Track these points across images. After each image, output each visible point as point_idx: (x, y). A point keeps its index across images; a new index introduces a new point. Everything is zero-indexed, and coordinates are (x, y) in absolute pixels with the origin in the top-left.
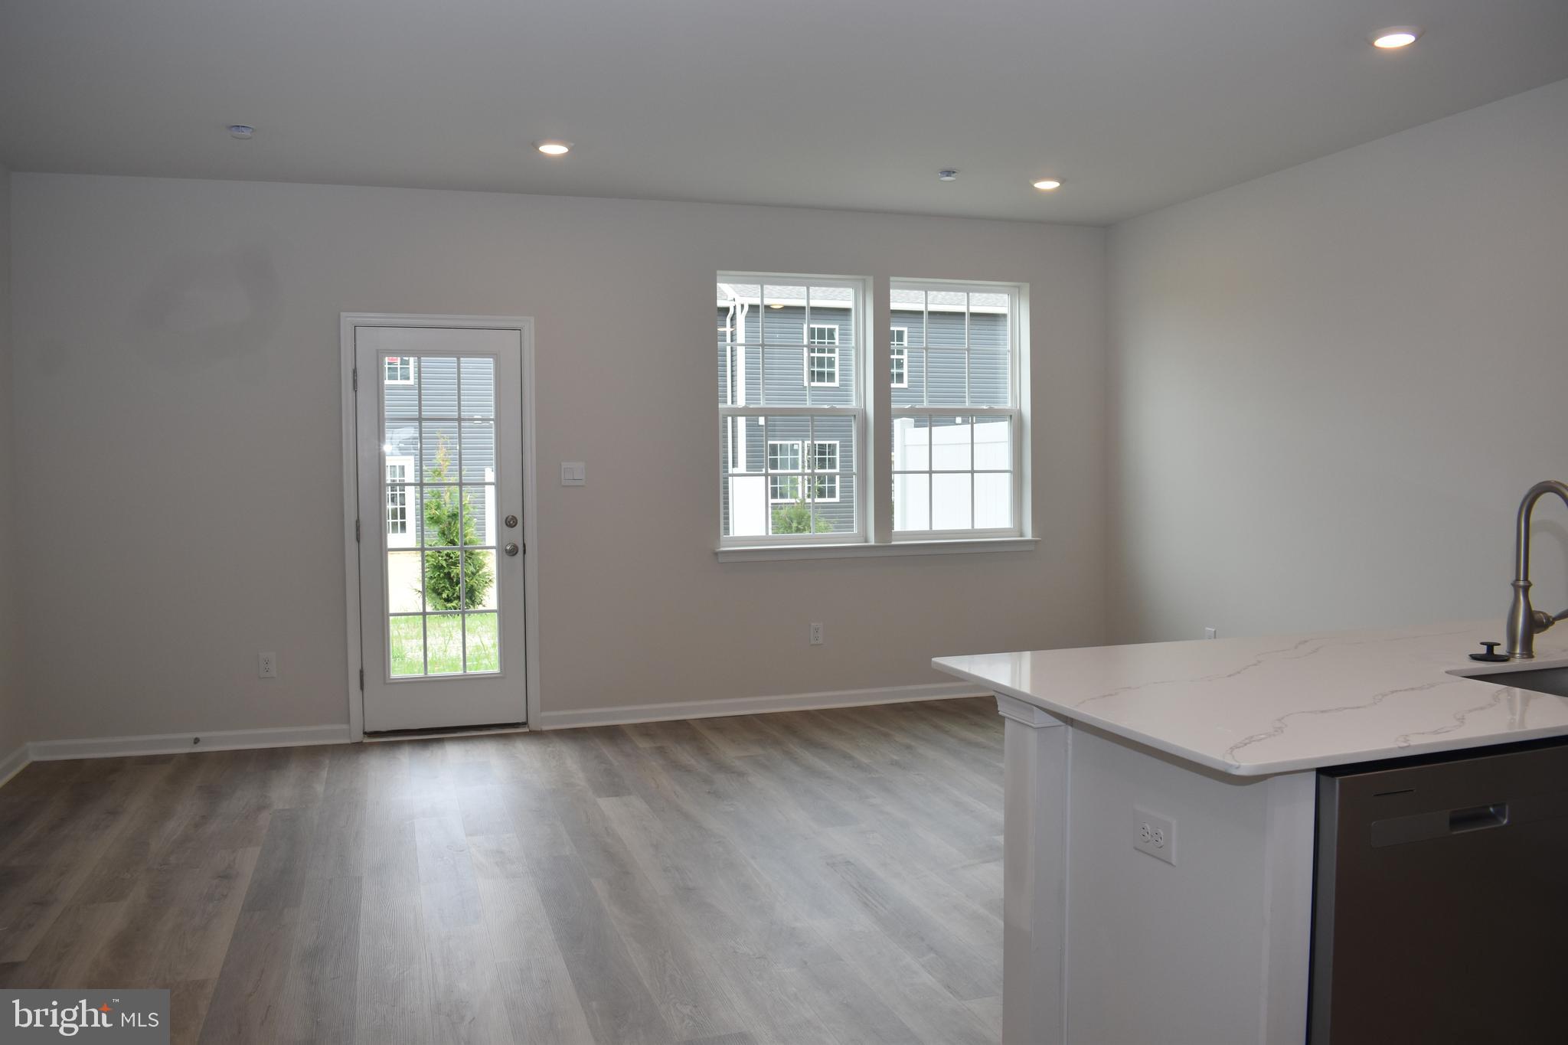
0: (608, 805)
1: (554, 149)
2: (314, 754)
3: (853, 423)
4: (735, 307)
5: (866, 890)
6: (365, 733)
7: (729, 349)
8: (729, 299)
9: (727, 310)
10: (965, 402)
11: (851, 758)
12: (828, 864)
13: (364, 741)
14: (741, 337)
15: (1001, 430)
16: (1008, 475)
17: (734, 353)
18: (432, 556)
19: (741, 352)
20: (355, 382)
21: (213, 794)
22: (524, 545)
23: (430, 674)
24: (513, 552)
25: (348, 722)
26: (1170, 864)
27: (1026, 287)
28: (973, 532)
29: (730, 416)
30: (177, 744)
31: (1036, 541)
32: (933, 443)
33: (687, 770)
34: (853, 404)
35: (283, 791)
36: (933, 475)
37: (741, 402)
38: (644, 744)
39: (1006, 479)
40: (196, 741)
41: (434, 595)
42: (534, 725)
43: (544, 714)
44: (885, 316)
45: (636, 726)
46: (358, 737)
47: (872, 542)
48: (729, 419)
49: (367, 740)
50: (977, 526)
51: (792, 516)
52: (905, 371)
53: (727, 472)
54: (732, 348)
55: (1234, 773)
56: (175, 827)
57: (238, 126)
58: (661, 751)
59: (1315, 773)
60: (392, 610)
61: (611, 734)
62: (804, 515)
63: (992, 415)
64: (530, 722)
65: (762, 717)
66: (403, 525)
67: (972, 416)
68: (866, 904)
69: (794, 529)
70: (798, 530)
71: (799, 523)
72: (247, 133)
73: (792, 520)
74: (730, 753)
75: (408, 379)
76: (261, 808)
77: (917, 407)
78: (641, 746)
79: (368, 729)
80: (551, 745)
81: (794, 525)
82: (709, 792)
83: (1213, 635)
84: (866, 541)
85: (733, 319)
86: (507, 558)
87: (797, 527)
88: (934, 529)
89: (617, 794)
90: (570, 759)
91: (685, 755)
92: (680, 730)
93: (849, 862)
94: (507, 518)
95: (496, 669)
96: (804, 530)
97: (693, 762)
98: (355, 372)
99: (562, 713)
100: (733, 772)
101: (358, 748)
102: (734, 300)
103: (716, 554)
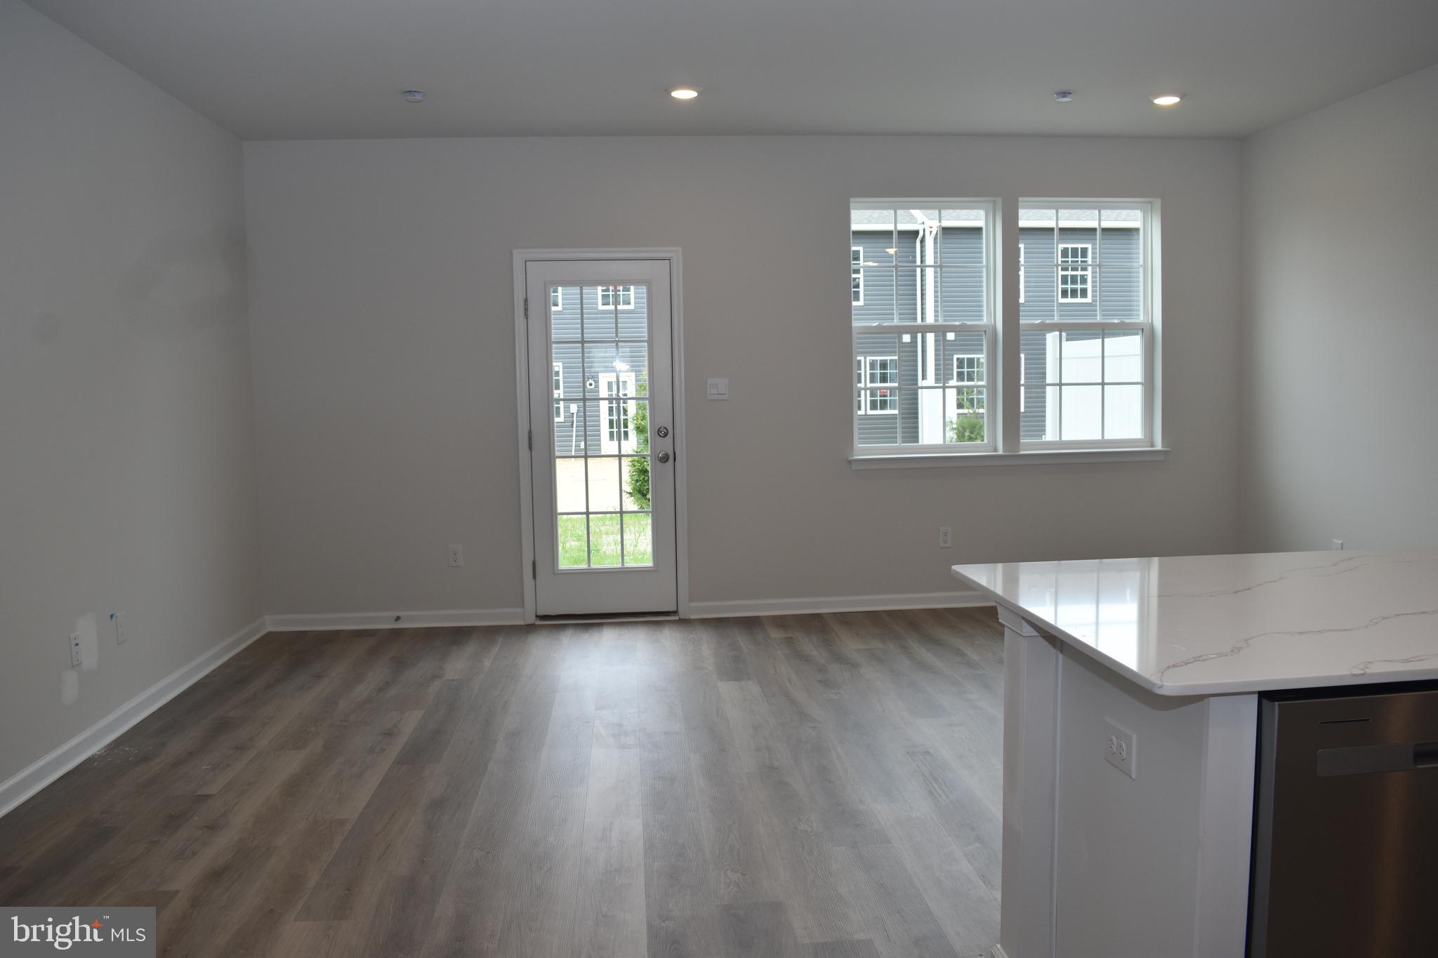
0: (727, 689)
1: (684, 94)
2: (492, 632)
3: (984, 337)
4: (924, 230)
5: (936, 780)
6: (537, 616)
7: (919, 270)
8: (918, 223)
9: (916, 233)
10: (1096, 316)
11: (962, 654)
12: (908, 753)
13: (536, 623)
14: (930, 260)
15: (1134, 344)
16: (1139, 387)
17: (923, 273)
18: (638, 462)
19: (930, 273)
20: (526, 310)
21: (400, 664)
22: (675, 454)
23: (593, 566)
24: (664, 459)
25: (522, 605)
26: (1131, 777)
27: (1158, 202)
28: (1103, 442)
29: (920, 332)
30: (382, 621)
31: (1166, 452)
32: (1063, 357)
33: (807, 659)
34: (985, 321)
35: (457, 665)
36: (1063, 387)
37: (930, 320)
38: (775, 634)
39: (1138, 391)
40: (398, 618)
41: (640, 496)
42: (683, 614)
43: (694, 604)
44: (1013, 234)
45: (774, 618)
46: (531, 619)
47: (1001, 452)
48: (919, 335)
49: (539, 622)
50: (1107, 437)
51: (965, 426)
52: (1089, 286)
53: (917, 384)
54: (921, 270)
55: (1157, 692)
56: (362, 690)
57: (411, 91)
58: (789, 641)
59: (1257, 695)
60: (559, 510)
61: (750, 624)
62: (977, 425)
63: (1123, 329)
64: (680, 611)
65: (889, 613)
66: (626, 434)
67: (1103, 331)
68: (931, 793)
69: (966, 438)
70: (970, 439)
71: (972, 432)
72: (418, 97)
73: (964, 429)
74: (851, 645)
75: (629, 304)
76: (435, 677)
77: (1047, 322)
78: (772, 636)
79: (540, 613)
80: (694, 632)
81: (967, 434)
82: (821, 681)
83: (1340, 547)
84: (996, 450)
85: (923, 241)
86: (660, 465)
87: (969, 436)
88: (1063, 439)
89: (737, 679)
90: (707, 645)
91: (810, 646)
92: (815, 624)
93: (928, 752)
94: (659, 430)
95: (649, 563)
96: (976, 439)
97: (815, 652)
98: (526, 301)
99: (711, 604)
100: (847, 664)
101: (529, 629)
102: (923, 223)
103: (850, 462)
